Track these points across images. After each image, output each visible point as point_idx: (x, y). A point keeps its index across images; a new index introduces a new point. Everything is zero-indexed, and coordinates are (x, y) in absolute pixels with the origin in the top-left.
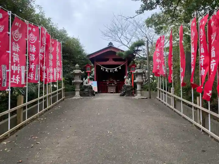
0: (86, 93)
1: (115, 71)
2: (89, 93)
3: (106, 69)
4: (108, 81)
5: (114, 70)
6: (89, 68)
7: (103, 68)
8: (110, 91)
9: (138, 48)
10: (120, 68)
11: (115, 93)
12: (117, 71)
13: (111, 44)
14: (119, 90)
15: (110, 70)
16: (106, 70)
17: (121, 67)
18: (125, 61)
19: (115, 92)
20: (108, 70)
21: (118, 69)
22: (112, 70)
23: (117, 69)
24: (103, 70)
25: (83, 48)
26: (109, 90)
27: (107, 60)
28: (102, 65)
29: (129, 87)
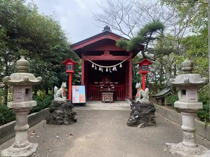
0: (58, 118)
1: (113, 70)
2: (64, 117)
3: (99, 67)
4: (102, 84)
5: (112, 68)
6: (72, 66)
7: (94, 65)
8: (105, 99)
9: (151, 34)
10: (121, 66)
11: (112, 102)
12: (116, 70)
13: (107, 28)
14: (118, 96)
15: (106, 68)
16: (100, 69)
17: (122, 64)
18: (129, 55)
19: (112, 100)
20: (103, 68)
21: (118, 67)
22: (108, 69)
23: (116, 67)
24: (96, 68)
25: (66, 36)
26: (103, 98)
27: (101, 53)
28: (93, 61)
29: (145, 107)
